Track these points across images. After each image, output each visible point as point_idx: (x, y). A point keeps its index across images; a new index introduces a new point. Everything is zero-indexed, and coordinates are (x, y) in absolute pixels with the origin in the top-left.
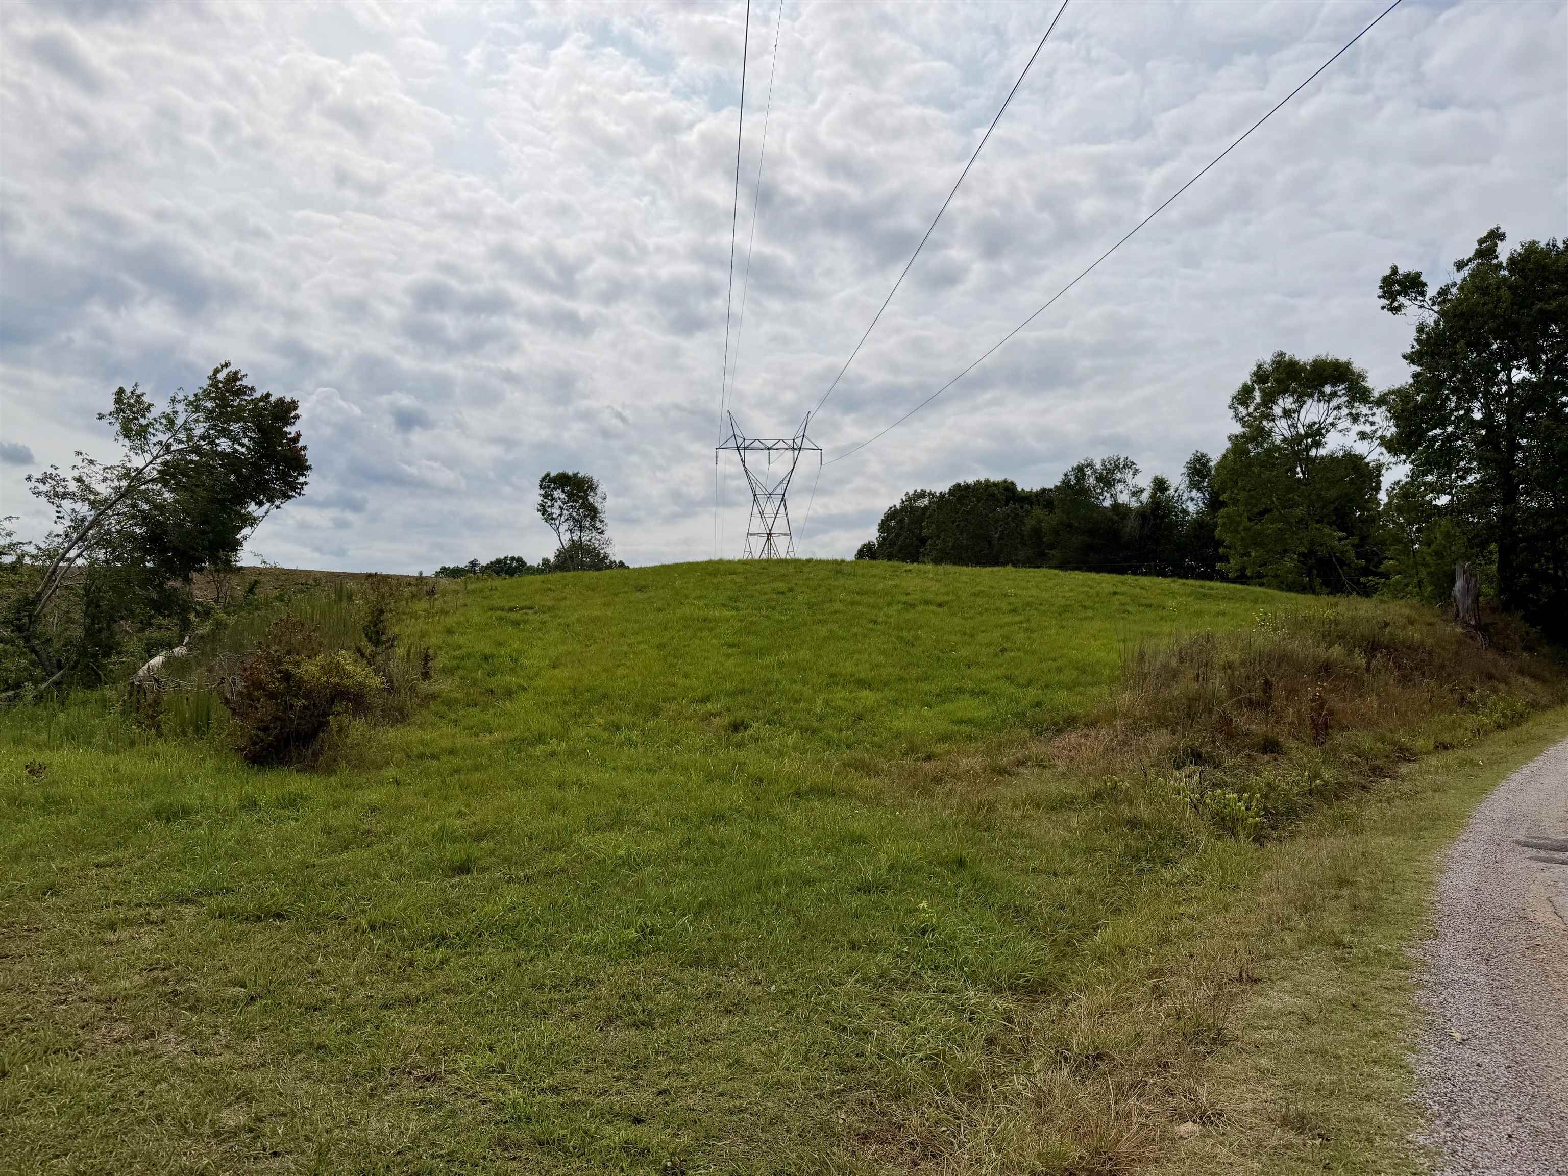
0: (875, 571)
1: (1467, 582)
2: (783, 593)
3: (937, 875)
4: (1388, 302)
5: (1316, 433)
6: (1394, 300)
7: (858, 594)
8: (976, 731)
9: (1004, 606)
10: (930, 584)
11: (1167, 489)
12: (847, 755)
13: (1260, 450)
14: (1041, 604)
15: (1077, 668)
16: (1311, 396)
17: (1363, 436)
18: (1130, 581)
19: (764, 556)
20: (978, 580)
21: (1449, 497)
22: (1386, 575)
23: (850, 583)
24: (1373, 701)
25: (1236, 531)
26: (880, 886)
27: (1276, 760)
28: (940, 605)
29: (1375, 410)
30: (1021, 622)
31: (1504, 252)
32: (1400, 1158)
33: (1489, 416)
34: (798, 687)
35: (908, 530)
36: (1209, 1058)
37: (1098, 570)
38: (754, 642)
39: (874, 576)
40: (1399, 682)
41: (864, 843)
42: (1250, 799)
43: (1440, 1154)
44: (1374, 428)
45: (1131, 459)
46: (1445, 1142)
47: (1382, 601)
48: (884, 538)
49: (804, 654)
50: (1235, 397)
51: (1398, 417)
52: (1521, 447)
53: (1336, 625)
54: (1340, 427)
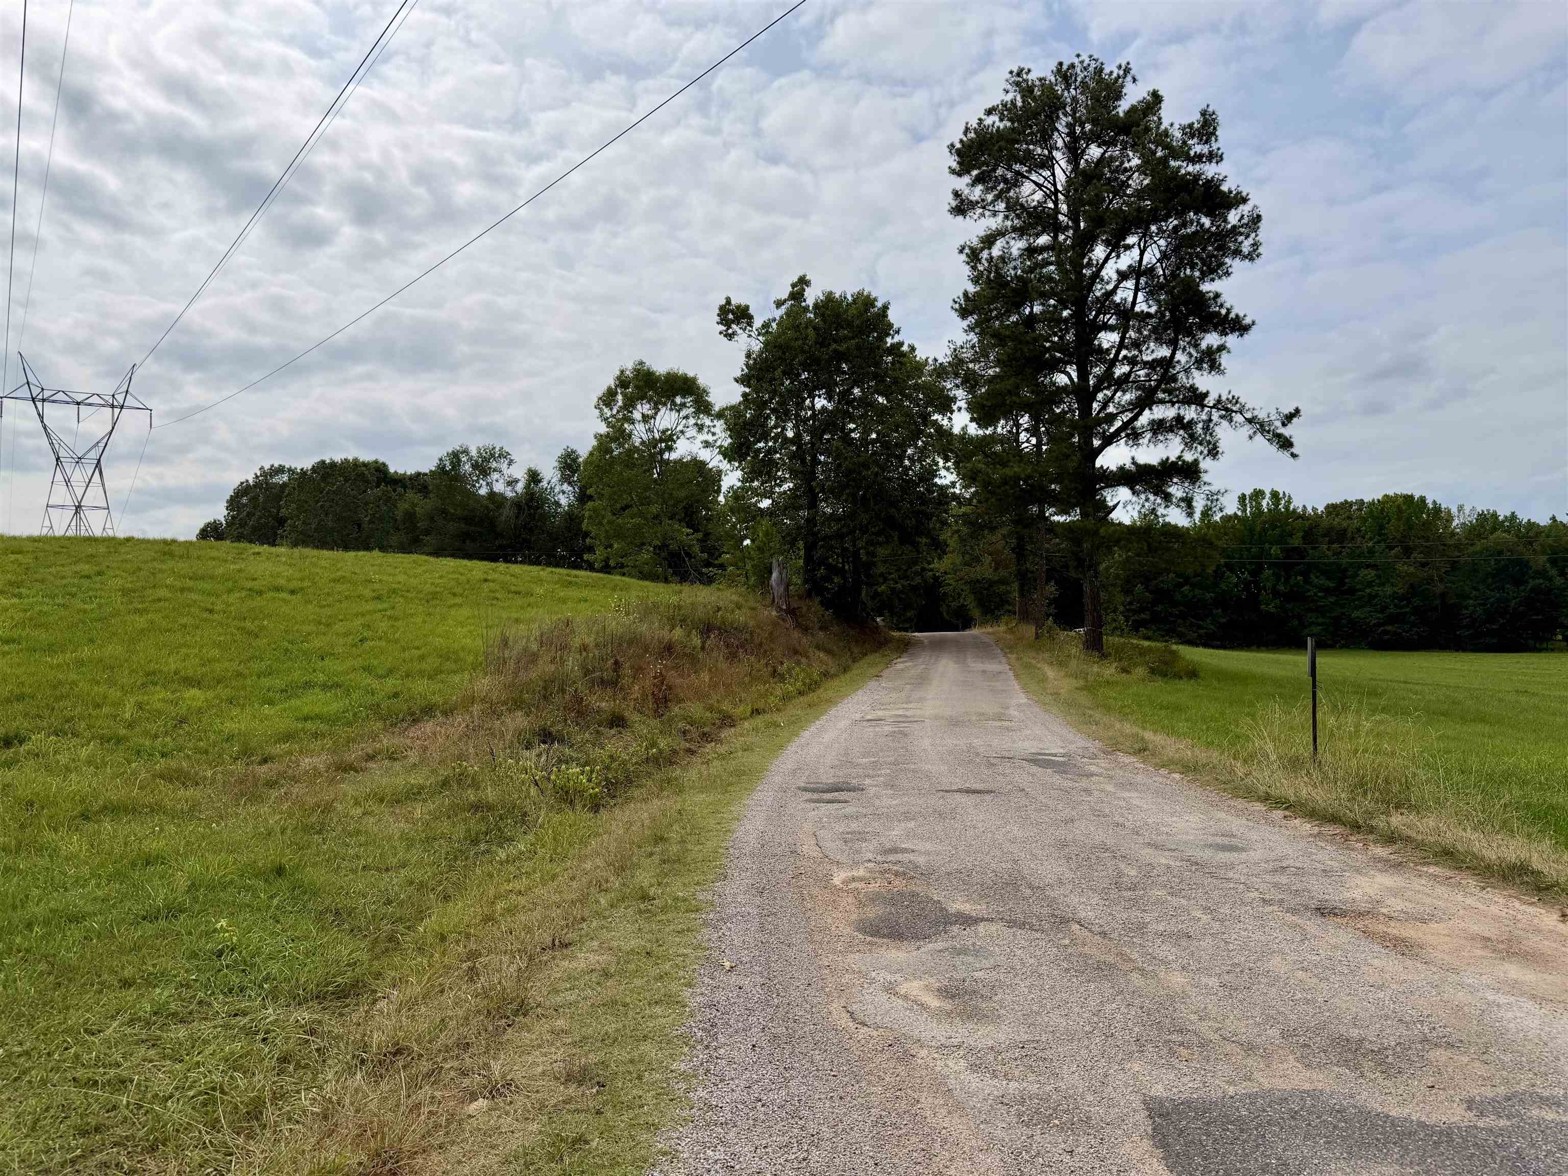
0: (214, 553)
1: (781, 574)
2: (88, 577)
3: (248, 888)
4: (725, 328)
5: (669, 439)
6: (729, 327)
7: (190, 579)
8: (323, 727)
9: (367, 593)
10: (281, 568)
11: (540, 481)
12: (161, 764)
13: (621, 450)
14: (408, 591)
15: (441, 656)
16: (665, 404)
17: (707, 444)
18: (501, 568)
19: (70, 533)
20: (339, 566)
21: (770, 501)
22: (722, 567)
23: (182, 566)
24: (705, 677)
25: (601, 523)
26: (173, 911)
27: (620, 733)
28: (293, 592)
29: (715, 421)
30: (386, 610)
31: (812, 296)
32: (662, 1088)
33: (798, 435)
34: (102, 689)
35: (264, 509)
36: (510, 1030)
37: (469, 557)
38: (42, 636)
39: (214, 559)
40: (727, 659)
41: (162, 863)
42: (592, 772)
43: (695, 1076)
44: (715, 438)
45: (506, 449)
46: (702, 1064)
47: (719, 589)
48: (233, 517)
49: (114, 650)
50: (600, 398)
51: (731, 429)
52: (820, 462)
53: (679, 610)
54: (688, 435)
